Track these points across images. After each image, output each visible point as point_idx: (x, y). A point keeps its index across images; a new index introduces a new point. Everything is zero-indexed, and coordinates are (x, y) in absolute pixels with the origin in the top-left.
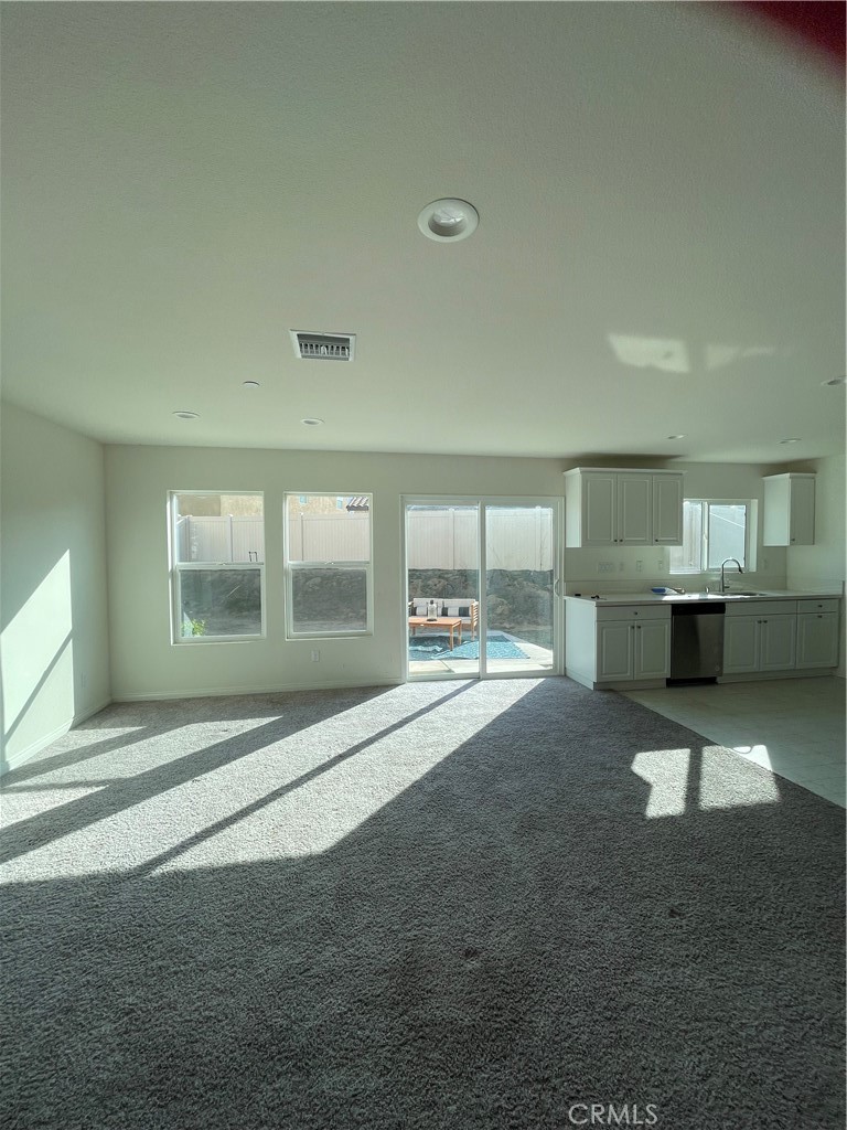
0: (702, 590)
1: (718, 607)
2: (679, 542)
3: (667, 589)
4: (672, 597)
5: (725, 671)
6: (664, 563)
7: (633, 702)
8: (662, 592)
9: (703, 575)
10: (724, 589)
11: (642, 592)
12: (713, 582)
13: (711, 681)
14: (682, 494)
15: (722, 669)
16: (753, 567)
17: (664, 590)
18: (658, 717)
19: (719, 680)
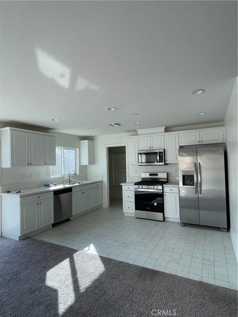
0: (63, 183)
1: (69, 190)
2: (54, 164)
3: (51, 184)
4: (53, 188)
5: (73, 214)
6: (48, 173)
7: (40, 241)
8: (48, 186)
9: (63, 177)
10: (70, 182)
11: (40, 187)
12: (66, 180)
13: (68, 220)
14: (55, 144)
15: (72, 214)
16: (78, 173)
17: (49, 185)
18: (52, 246)
19: (71, 219)
